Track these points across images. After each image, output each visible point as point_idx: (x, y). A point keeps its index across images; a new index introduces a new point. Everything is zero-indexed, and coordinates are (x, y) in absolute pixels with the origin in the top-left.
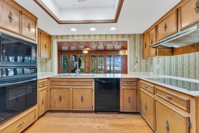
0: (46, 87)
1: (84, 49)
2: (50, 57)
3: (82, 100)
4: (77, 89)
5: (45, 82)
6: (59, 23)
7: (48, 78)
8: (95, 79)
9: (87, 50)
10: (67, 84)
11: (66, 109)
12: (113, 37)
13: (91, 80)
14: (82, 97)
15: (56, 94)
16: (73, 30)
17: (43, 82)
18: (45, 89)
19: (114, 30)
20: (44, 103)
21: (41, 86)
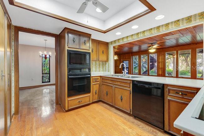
0: (98, 83)
1: (150, 48)
2: (107, 60)
3: (122, 100)
4: (118, 89)
5: (98, 78)
6: (105, 33)
7: (100, 76)
8: (133, 81)
9: (154, 49)
10: (111, 83)
11: (110, 104)
12: (170, 26)
13: (129, 82)
14: (121, 97)
15: (105, 89)
16: (118, 34)
17: (96, 79)
18: (98, 84)
19: (162, 18)
20: (97, 94)
21: (94, 81)
